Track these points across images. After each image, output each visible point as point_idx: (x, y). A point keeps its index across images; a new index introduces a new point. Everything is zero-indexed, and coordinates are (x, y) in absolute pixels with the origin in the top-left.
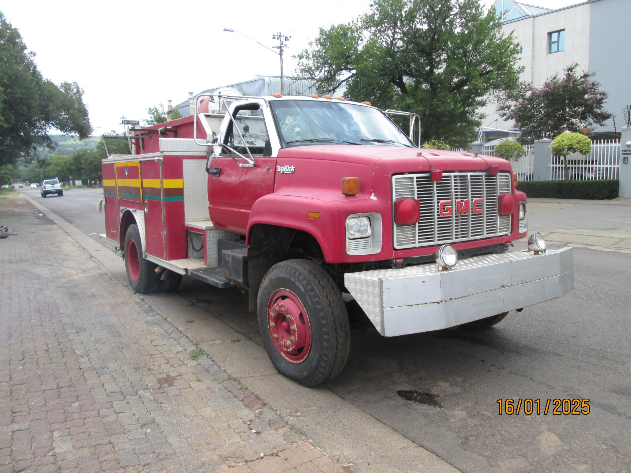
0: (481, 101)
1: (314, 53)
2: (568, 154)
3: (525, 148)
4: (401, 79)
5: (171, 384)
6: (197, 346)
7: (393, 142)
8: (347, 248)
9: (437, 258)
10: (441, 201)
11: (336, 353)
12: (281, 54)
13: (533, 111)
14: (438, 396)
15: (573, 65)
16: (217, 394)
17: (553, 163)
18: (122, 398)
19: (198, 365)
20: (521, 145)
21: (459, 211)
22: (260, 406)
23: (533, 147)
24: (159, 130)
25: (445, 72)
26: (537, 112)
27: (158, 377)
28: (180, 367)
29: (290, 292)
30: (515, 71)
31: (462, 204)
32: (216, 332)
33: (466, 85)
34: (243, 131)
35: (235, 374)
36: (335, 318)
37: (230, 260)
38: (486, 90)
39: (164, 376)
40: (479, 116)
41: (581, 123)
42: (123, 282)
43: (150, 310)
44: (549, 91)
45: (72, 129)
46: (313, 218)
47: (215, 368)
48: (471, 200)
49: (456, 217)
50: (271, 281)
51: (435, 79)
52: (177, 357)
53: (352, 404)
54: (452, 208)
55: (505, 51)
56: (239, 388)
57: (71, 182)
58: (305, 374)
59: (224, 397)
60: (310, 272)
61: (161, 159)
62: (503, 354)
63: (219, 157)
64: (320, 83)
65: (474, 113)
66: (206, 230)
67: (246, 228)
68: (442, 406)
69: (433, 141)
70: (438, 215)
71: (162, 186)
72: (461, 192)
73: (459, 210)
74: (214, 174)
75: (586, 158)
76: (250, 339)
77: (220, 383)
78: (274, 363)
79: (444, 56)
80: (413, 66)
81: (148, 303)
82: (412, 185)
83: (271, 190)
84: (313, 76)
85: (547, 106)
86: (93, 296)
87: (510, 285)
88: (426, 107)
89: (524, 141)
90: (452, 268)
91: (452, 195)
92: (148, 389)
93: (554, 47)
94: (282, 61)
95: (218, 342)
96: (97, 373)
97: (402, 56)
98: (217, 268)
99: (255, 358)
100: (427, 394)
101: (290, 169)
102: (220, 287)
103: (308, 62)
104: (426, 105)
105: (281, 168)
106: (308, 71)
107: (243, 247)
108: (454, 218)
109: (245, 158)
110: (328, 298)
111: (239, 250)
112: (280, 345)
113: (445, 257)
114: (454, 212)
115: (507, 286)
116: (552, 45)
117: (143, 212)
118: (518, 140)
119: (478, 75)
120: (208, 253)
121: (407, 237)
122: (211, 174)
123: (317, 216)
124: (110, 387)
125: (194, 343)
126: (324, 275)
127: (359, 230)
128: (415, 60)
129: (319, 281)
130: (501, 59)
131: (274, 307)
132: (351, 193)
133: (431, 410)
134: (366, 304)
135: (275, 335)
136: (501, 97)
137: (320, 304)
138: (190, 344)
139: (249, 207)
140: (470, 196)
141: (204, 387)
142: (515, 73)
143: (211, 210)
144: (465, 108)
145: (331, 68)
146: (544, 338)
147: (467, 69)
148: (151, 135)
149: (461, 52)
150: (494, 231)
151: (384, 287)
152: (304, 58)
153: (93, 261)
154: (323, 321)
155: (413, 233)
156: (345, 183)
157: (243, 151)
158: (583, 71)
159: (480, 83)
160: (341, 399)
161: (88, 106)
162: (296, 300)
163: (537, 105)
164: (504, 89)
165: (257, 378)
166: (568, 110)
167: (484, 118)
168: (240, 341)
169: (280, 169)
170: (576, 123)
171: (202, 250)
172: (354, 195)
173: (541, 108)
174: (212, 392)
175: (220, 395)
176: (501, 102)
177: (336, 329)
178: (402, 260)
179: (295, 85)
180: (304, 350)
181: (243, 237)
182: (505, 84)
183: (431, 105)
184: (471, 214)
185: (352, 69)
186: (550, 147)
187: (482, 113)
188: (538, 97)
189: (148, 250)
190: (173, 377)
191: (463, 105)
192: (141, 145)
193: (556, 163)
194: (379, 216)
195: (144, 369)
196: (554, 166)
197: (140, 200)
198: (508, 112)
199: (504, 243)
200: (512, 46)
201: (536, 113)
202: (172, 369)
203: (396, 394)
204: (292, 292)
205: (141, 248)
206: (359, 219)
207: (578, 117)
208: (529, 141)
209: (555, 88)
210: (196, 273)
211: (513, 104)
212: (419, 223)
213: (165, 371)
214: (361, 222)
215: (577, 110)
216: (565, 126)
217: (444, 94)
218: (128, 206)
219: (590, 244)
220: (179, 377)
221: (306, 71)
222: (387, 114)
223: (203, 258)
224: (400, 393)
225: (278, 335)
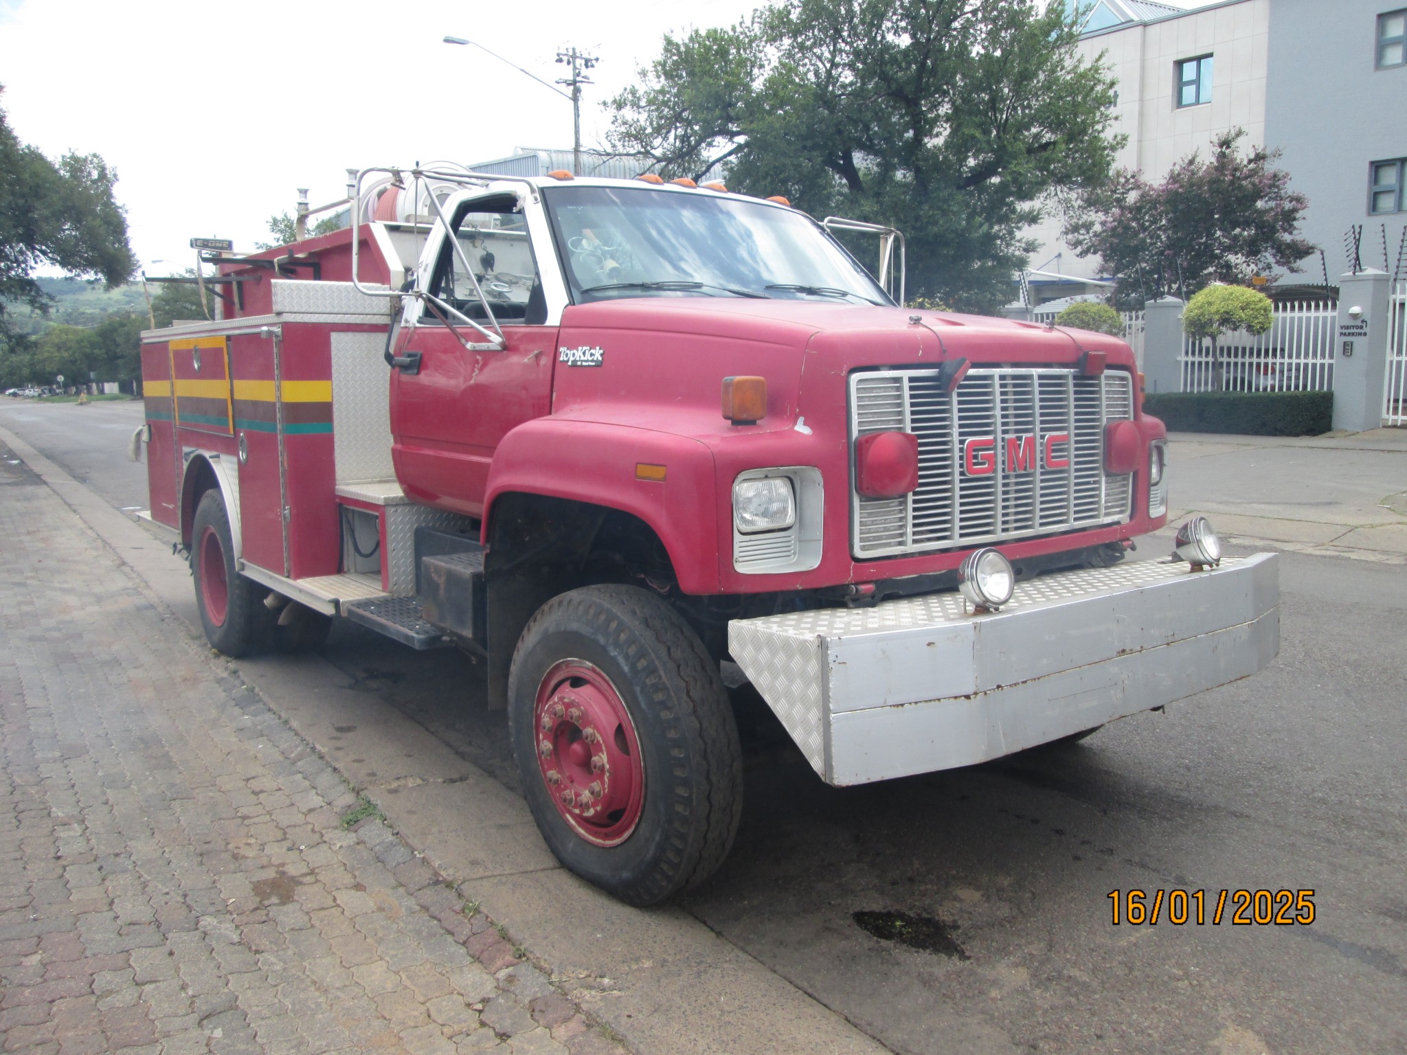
0: (1031, 212)
1: (652, 96)
2: (1221, 332)
3: (1124, 318)
4: (848, 158)
5: (286, 898)
6: (358, 793)
7: (844, 294)
8: (735, 557)
9: (963, 581)
10: (970, 439)
11: (707, 832)
12: (575, 99)
13: (1141, 235)
14: (955, 927)
15: (1233, 133)
16: (402, 924)
17: (1187, 353)
18: (157, 938)
19: (358, 843)
20: (1115, 313)
21: (1011, 463)
22: (509, 958)
23: (1143, 318)
24: (276, 260)
25: (947, 144)
26: (1151, 238)
27: (254, 879)
28: (314, 850)
29: (594, 671)
30: (1106, 143)
31: (1020, 445)
32: (410, 756)
33: (995, 173)
34: (480, 266)
35: (451, 871)
36: (706, 744)
37: (441, 581)
38: (1040, 185)
39: (271, 874)
40: (1023, 245)
41: (1249, 265)
42: (192, 628)
43: (249, 700)
44: (1180, 190)
45: (90, 264)
46: (649, 478)
47: (400, 853)
48: (1039, 436)
49: (1004, 477)
50: (546, 638)
51: (926, 160)
52: (308, 823)
53: (743, 949)
54: (995, 455)
55: (1084, 98)
56: (458, 908)
57: (94, 386)
58: (625, 875)
59: (419, 932)
60: (646, 623)
61: (277, 330)
62: (1105, 812)
63: (418, 325)
64: (663, 164)
65: (1011, 239)
66: (386, 505)
67: (481, 501)
68: (967, 954)
69: (921, 300)
70: (962, 474)
71: (279, 398)
72: (1017, 416)
73: (1011, 461)
74: (405, 368)
75: (1259, 343)
76: (491, 774)
77: (412, 895)
78: (547, 839)
79: (945, 109)
80: (876, 129)
81: (246, 680)
82: (899, 397)
83: (544, 407)
84: (649, 148)
85: (1174, 225)
86: (116, 662)
87: (1139, 649)
88: (905, 223)
89: (1122, 304)
90: (1001, 607)
91: (994, 423)
92: (228, 911)
93: (1189, 93)
94: (577, 115)
95: (411, 783)
96: (100, 869)
97: (853, 104)
98: (412, 598)
99: (502, 826)
100: (929, 922)
101: (592, 355)
102: (417, 646)
103: (636, 116)
104: (905, 216)
105: (570, 353)
106: (636, 138)
107: (476, 549)
108: (1000, 481)
109: (480, 328)
110: (691, 693)
111: (463, 556)
112: (565, 800)
113: (984, 579)
114: (1000, 467)
115: (1132, 651)
116: (1185, 89)
117: (235, 459)
118: (1108, 300)
119: (1024, 150)
120: (392, 561)
121: (886, 529)
122: (397, 369)
123: (660, 473)
124: (130, 908)
125: (351, 786)
126: (682, 632)
127: (767, 509)
128: (880, 117)
129: (669, 649)
130: (1076, 116)
131: (550, 703)
132: (745, 416)
133: (942, 966)
134: (783, 701)
135: (553, 774)
136: (1073, 203)
137: (669, 709)
138: (342, 788)
139: (489, 450)
140: (1038, 426)
141: (371, 904)
142: (1105, 148)
143: (398, 457)
144: (992, 228)
145: (689, 131)
146: (1200, 770)
147: (998, 135)
148: (259, 274)
149: (983, 100)
150: (1092, 512)
151: (831, 659)
152: (628, 107)
153: (125, 574)
154: (676, 753)
155: (901, 519)
156: (731, 389)
157: (477, 312)
158: (1254, 146)
159: (1028, 169)
160: (713, 935)
161: (126, 211)
162: (608, 692)
163: (1152, 223)
164: (1081, 185)
165: (504, 879)
166: (1219, 233)
167: (1034, 250)
168: (467, 779)
169: (567, 355)
170: (1236, 265)
171: (377, 553)
172: (752, 423)
173: (1159, 229)
174: (389, 918)
175: (410, 927)
176: (1072, 213)
177: (708, 772)
178: (871, 587)
179: (607, 169)
180: (624, 818)
181: (475, 523)
182: (1082, 173)
183: (917, 218)
184: (1039, 470)
185: (738, 133)
186: (1180, 316)
187: (1031, 238)
188: (1154, 203)
189: (248, 552)
190: (293, 878)
191: (987, 219)
192: (236, 300)
193: (1193, 353)
194: (816, 475)
195: (223, 855)
196: (1190, 359)
197: (227, 431)
198: (1087, 237)
199: (1117, 542)
200: (1099, 88)
201: (1148, 241)
202: (293, 855)
203: (850, 921)
204: (598, 670)
205: (231, 548)
206: (765, 482)
207: (1240, 251)
208: (1132, 303)
209: (1192, 185)
210: (360, 611)
211: (1099, 220)
212: (915, 494)
213: (275, 861)
214: (770, 491)
215: (1241, 234)
216: (1211, 269)
217: (946, 193)
218: (199, 446)
219: (1278, 537)
220: (308, 878)
221: (632, 135)
222: (828, 227)
223: (378, 571)
224: (861, 918)
225: (559, 772)
